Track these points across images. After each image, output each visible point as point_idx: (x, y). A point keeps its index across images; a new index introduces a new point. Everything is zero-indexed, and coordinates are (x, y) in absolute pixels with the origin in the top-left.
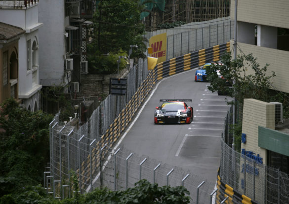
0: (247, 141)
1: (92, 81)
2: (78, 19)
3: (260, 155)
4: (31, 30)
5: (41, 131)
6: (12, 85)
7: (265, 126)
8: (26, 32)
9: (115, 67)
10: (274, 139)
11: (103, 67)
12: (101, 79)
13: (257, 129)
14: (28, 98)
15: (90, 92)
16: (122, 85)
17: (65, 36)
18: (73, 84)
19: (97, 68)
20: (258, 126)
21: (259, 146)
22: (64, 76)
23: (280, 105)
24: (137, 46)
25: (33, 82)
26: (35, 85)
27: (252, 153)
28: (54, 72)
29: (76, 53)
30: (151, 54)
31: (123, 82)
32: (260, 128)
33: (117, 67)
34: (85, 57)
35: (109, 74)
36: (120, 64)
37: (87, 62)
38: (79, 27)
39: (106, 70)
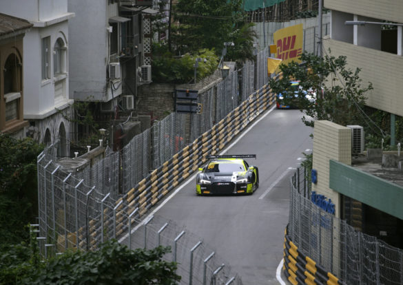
0: (318, 180)
1: (159, 93)
2: (131, 6)
3: (332, 200)
4: (46, 22)
5: (27, 166)
6: (7, 101)
7: (337, 159)
8: (34, 26)
9: (190, 75)
10: (347, 178)
11: (173, 74)
12: (171, 91)
13: (329, 163)
14: (42, 118)
15: (156, 108)
16: (192, 99)
17: (108, 31)
18: (125, 98)
19: (165, 75)
20: (328, 159)
21: (330, 188)
22: (107, 86)
23: (359, 129)
24: (233, 44)
25: (56, 96)
26: (63, 99)
27: (323, 197)
28: (93, 81)
29: (128, 55)
30: (276, 55)
31: (193, 96)
32: (332, 163)
33: (193, 74)
34: (149, 60)
35: (183, 83)
36: (197, 70)
37: (149, 66)
38: (132, 18)
39: (178, 78)
